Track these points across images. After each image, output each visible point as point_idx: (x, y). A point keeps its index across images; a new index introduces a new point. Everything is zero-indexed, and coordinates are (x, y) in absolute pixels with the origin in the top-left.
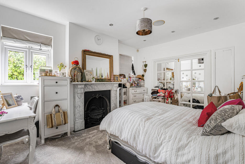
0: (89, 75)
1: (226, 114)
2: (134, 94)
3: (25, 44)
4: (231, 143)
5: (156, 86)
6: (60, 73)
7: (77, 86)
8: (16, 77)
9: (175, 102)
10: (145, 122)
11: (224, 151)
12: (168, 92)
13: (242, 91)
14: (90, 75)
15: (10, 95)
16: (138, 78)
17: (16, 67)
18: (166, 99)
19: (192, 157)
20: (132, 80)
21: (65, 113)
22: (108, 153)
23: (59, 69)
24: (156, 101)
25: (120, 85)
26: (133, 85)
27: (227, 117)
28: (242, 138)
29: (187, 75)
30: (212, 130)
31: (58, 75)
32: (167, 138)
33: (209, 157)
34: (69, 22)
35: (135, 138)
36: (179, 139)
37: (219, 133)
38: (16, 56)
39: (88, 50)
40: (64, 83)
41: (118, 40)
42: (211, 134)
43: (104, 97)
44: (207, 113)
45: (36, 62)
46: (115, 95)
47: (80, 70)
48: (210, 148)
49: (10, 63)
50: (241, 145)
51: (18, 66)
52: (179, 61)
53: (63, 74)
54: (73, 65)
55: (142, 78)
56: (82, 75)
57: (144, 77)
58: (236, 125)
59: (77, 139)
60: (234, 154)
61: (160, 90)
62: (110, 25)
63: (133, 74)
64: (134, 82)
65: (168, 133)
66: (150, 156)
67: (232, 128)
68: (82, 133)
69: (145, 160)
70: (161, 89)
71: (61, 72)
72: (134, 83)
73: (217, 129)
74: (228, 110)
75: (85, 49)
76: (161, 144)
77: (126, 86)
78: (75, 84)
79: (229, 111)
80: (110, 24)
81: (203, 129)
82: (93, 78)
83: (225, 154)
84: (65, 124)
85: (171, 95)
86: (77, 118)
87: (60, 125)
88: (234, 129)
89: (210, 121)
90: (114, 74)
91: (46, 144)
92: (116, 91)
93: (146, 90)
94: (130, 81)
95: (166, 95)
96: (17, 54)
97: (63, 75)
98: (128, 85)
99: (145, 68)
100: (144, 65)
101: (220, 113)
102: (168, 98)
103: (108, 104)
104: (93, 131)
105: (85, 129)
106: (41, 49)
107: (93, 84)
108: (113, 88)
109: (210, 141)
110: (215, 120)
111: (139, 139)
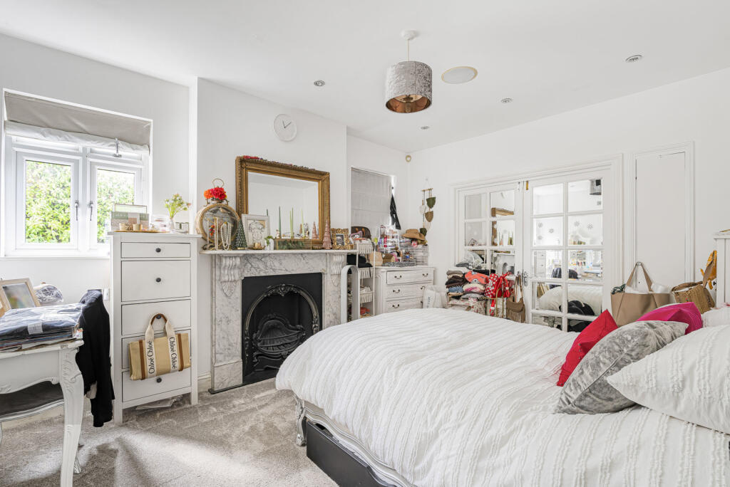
0: (256, 230)
1: (625, 350)
2: (394, 285)
3: (73, 142)
4: (631, 439)
5: (460, 262)
6: (173, 224)
7: (221, 261)
8: (54, 234)
9: (517, 312)
10: (399, 367)
11: (607, 460)
12: (494, 281)
13: (714, 280)
14: (259, 229)
15: (22, 286)
16: (408, 240)
17: (57, 206)
18: (489, 302)
19: (515, 478)
20: (390, 244)
21: (182, 339)
22: (296, 456)
23: (169, 212)
24: (461, 306)
25: (351, 259)
26: (393, 259)
27: (628, 358)
28: (668, 423)
29: (552, 231)
30: (586, 396)
31: (167, 229)
32: (453, 417)
33: (562, 480)
34: (197, 79)
35: (366, 414)
36: (486, 421)
37: (604, 406)
38: (56, 176)
39: (253, 156)
40: (182, 251)
41: (348, 128)
42: (582, 408)
43: (302, 293)
44: (581, 345)
45: (111, 191)
46: (336, 289)
47: (231, 214)
48: (568, 451)
49: (40, 196)
50: (660, 446)
51: (62, 204)
52: (527, 189)
53: (180, 225)
54: (210, 200)
55: (419, 237)
56: (234, 230)
57: (425, 235)
58: (648, 382)
59: (215, 413)
60: (635, 473)
61: (473, 273)
62: (316, 84)
63: (393, 228)
64: (397, 249)
65: (456, 402)
66: (402, 470)
67: (636, 391)
68: (232, 396)
69: (393, 480)
70: (474, 271)
71: (175, 220)
72: (396, 254)
73: (600, 394)
74: (629, 338)
75: (246, 155)
76: (437, 435)
77: (371, 262)
78: (215, 255)
79: (632, 338)
80: (316, 80)
81: (562, 394)
82: (269, 237)
83: (610, 471)
84: (181, 369)
85: (505, 288)
86: (221, 354)
87: (168, 372)
88: (644, 395)
89: (581, 369)
90: (332, 227)
91: (126, 425)
92: (339, 275)
93: (431, 274)
94: (385, 246)
95: (488, 289)
96: (59, 169)
97: (181, 228)
98: (376, 259)
99: (428, 208)
100: (428, 200)
101: (610, 345)
102: (494, 297)
103: (315, 313)
104: (267, 390)
105: (243, 385)
106: (120, 156)
107: (270, 254)
108: (330, 268)
109: (573, 430)
110: (593, 366)
111: (376, 418)
